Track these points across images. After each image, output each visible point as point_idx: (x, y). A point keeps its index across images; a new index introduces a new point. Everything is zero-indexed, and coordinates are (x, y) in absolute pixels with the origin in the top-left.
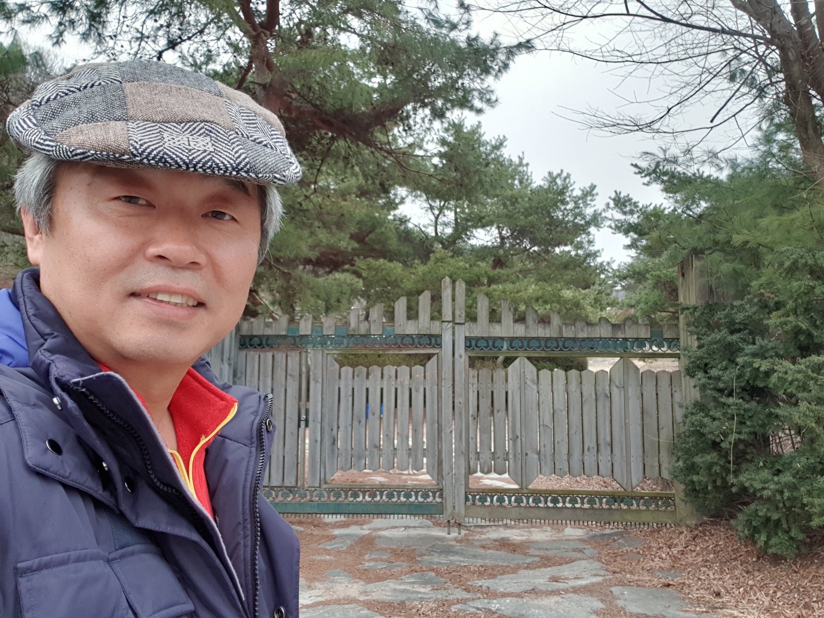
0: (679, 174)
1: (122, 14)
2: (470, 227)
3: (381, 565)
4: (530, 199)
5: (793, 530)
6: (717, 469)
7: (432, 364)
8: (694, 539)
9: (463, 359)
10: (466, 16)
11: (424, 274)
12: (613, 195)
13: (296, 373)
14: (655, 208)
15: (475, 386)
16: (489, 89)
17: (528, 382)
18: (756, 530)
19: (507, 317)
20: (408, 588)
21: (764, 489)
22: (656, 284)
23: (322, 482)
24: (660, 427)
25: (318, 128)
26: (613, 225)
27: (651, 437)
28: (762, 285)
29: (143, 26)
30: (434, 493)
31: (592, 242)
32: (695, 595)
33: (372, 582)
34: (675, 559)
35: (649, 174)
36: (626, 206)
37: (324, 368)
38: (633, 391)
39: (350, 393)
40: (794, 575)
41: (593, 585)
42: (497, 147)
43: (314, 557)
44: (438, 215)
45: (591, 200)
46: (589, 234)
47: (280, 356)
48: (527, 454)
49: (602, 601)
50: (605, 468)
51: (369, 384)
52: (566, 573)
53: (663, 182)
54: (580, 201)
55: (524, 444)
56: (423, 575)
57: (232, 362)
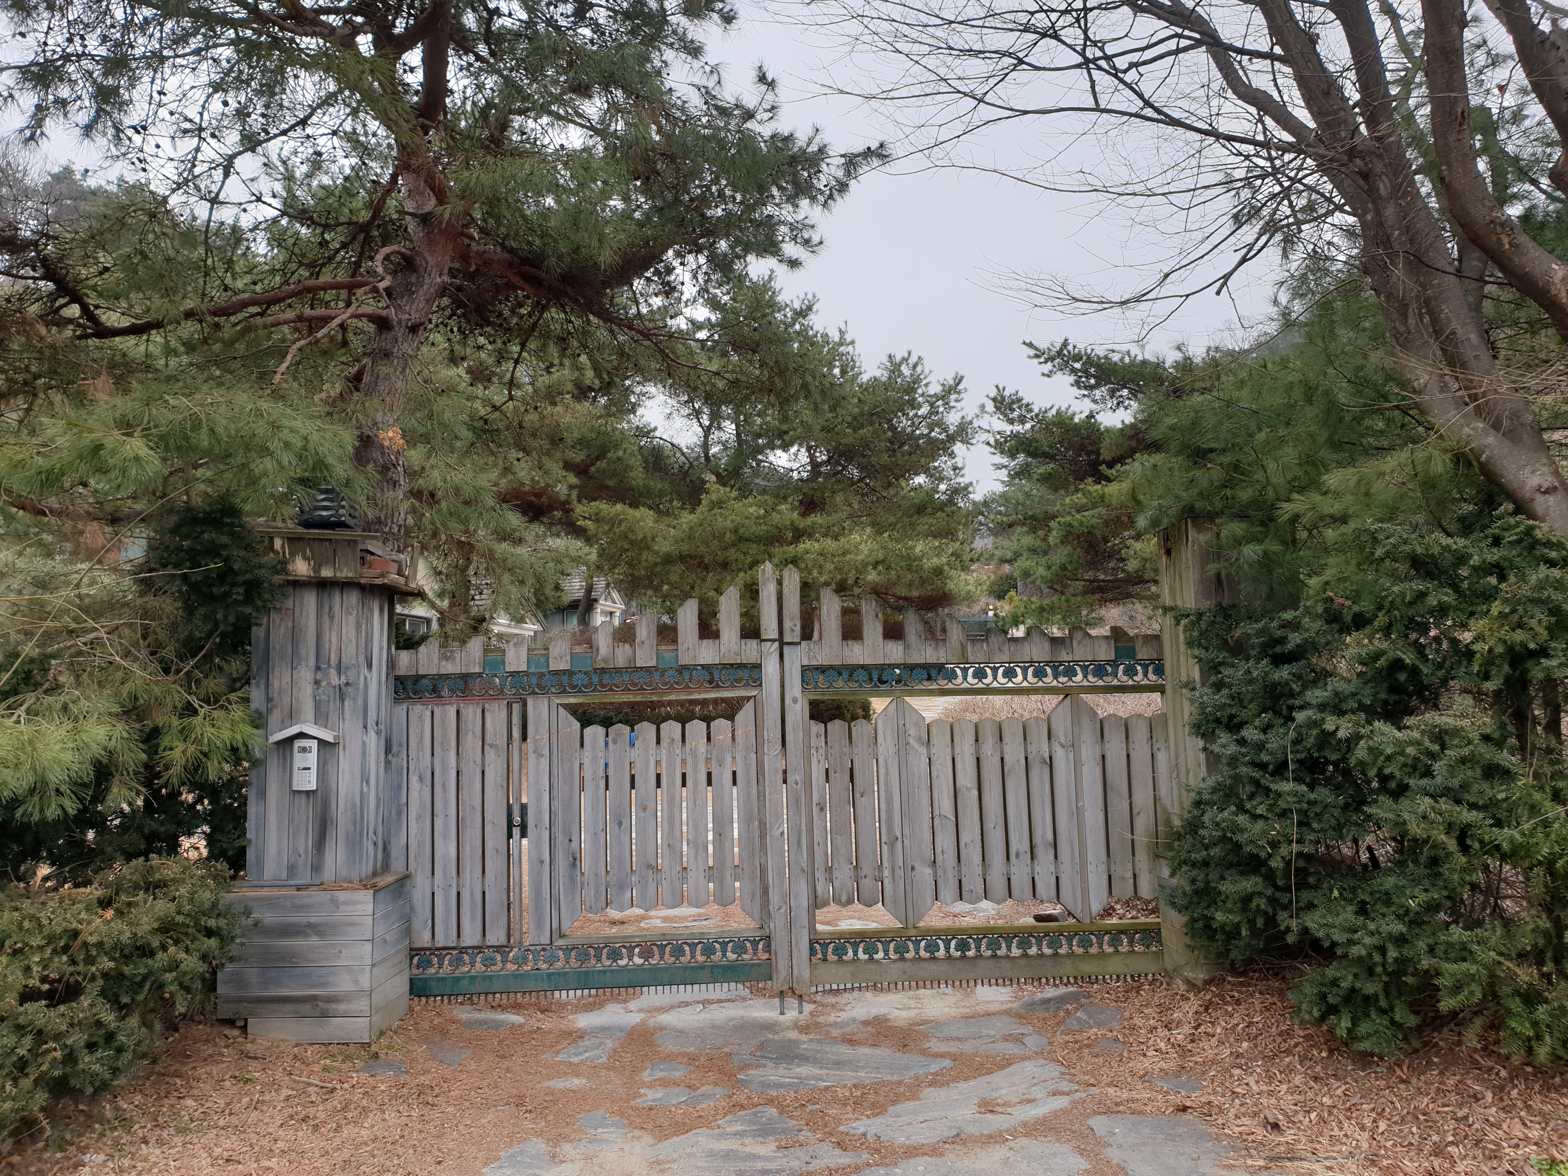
0: (1099, 358)
1: (156, 87)
2: (765, 447)
3: (678, 1096)
4: (860, 400)
5: (1397, 1010)
6: (1262, 903)
7: (745, 716)
8: (1207, 1009)
9: (798, 706)
10: (770, 96)
11: (691, 528)
12: (993, 393)
13: (502, 741)
14: (1059, 412)
15: (822, 751)
16: (807, 221)
17: (912, 741)
18: (1333, 1010)
19: (872, 629)
20: (734, 1147)
21: (1351, 942)
22: (1066, 537)
23: (555, 936)
24: (1135, 812)
25: (515, 288)
26: (992, 442)
27: (1120, 830)
28: (1327, 583)
29: (201, 114)
30: (755, 943)
31: (960, 469)
32: (1237, 1129)
33: (667, 1137)
34: (1184, 1052)
35: (1052, 359)
36: (1013, 410)
37: (554, 730)
38: (1089, 752)
39: (601, 773)
40: (1402, 1086)
41: (1056, 1114)
42: (803, 313)
43: (551, 1084)
44: (709, 427)
45: (957, 401)
46: (952, 455)
47: (471, 712)
48: (913, 868)
49: (1082, 1152)
50: (1045, 887)
51: (634, 754)
52: (1003, 1091)
53: (1074, 371)
54: (940, 403)
55: (907, 851)
56: (755, 1114)
57: (382, 727)
